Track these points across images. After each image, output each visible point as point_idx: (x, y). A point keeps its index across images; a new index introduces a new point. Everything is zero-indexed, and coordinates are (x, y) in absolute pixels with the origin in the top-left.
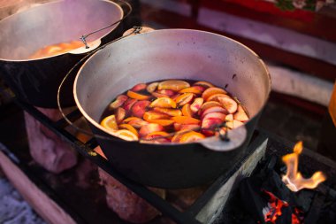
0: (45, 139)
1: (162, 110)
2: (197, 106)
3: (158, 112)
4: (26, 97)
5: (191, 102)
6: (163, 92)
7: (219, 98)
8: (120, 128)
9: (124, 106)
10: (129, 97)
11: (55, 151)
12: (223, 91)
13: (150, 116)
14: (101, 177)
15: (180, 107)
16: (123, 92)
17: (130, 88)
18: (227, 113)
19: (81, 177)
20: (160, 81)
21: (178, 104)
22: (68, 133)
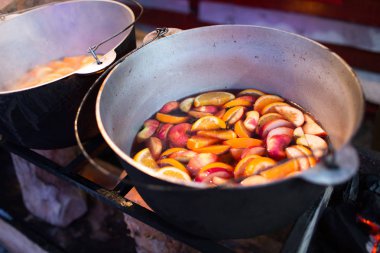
0: (44, 186)
1: (208, 134)
2: (253, 122)
3: (203, 137)
4: (20, 139)
5: (243, 118)
6: (203, 109)
7: (278, 109)
8: (160, 166)
9: (157, 134)
10: (160, 122)
11: (58, 199)
12: (278, 98)
13: (197, 143)
14: (129, 227)
15: (231, 127)
16: (150, 115)
17: (159, 108)
18: (294, 127)
19: (96, 226)
20: (194, 96)
21: (227, 122)
22: (86, 180)
